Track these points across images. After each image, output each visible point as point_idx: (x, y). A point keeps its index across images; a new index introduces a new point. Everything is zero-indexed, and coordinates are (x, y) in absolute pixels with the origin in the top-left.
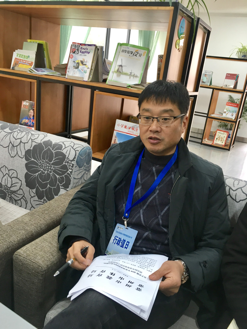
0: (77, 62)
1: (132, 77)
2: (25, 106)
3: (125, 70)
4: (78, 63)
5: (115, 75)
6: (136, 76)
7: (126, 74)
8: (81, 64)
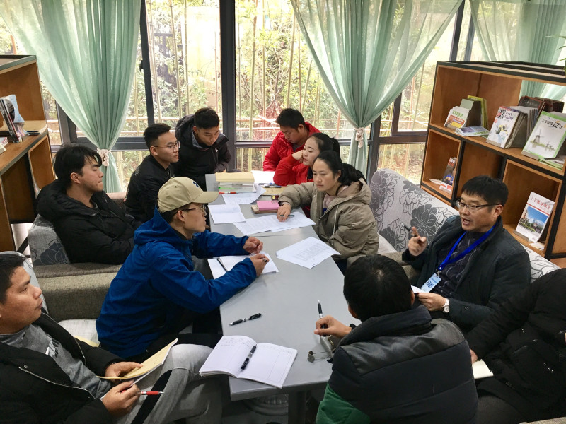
0: (499, 126)
1: (548, 150)
2: (451, 163)
3: (542, 141)
4: (500, 128)
5: (531, 145)
6: (553, 149)
7: (542, 145)
8: (502, 130)
